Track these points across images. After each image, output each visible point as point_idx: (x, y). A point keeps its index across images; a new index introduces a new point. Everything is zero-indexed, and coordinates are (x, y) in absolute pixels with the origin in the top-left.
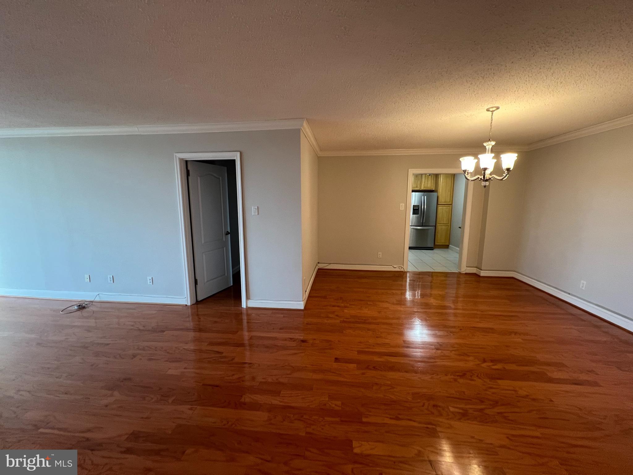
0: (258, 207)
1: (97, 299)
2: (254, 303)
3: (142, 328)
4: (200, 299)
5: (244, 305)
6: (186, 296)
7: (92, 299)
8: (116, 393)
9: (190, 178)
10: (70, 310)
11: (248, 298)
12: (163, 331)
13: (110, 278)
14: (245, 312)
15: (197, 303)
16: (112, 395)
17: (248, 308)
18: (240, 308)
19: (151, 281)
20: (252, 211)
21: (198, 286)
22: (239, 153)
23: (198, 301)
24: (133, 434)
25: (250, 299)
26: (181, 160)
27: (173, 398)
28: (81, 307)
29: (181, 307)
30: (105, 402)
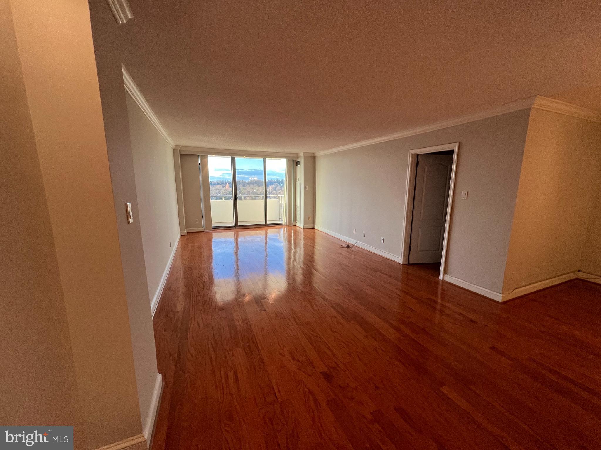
0: (468, 192)
1: (356, 245)
2: (448, 278)
3: (368, 266)
4: (410, 262)
5: (441, 278)
6: (400, 257)
7: (354, 244)
8: (341, 287)
9: (418, 168)
10: (344, 246)
11: (445, 272)
12: (377, 272)
13: (364, 233)
14: (440, 283)
15: (408, 265)
16: (339, 287)
17: (444, 282)
18: (437, 279)
19: (383, 240)
20: (462, 195)
21: (411, 252)
22: (458, 143)
23: (409, 264)
24: (338, 303)
25: (447, 274)
26: (413, 155)
27: (360, 301)
28: (348, 247)
29: (396, 263)
30: (336, 288)
